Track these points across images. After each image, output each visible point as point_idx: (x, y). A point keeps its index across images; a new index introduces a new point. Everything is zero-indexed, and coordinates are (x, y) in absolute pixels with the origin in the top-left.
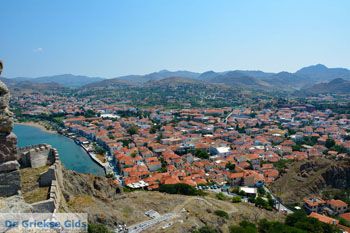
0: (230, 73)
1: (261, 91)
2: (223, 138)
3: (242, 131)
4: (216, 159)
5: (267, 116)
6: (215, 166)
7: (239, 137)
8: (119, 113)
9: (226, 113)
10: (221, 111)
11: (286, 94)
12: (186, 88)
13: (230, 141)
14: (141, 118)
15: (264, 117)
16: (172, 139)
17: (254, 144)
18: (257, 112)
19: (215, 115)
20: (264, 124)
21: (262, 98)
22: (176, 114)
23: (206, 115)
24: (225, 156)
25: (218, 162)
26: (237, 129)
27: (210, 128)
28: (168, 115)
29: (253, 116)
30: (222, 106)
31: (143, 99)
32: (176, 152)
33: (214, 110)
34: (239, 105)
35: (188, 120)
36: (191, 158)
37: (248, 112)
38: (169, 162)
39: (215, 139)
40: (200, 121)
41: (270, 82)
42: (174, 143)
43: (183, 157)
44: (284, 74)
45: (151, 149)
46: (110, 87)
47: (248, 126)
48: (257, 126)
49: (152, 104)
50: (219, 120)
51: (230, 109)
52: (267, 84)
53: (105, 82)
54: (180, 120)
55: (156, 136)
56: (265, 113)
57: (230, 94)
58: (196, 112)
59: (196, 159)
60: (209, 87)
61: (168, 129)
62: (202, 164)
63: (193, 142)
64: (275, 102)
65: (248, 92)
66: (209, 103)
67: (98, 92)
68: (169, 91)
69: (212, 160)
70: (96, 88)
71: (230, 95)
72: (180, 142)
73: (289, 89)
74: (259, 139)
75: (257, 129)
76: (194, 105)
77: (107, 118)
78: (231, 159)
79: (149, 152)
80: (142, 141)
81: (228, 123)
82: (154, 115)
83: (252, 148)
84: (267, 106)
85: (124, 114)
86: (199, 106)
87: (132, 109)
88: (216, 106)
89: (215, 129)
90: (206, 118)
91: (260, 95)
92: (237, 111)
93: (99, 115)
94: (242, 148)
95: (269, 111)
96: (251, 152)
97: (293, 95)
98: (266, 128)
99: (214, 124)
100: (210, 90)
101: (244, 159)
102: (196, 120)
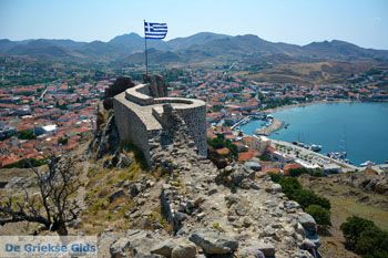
1: (74, 64)
2: (45, 117)
3: (64, 107)
4: (45, 138)
5: (86, 90)
6: (46, 144)
7: (62, 114)
9: (39, 91)
10: (32, 89)
11: (101, 65)
13: (53, 119)
15: (84, 91)
17: (80, 119)
18: (75, 87)
19: (27, 94)
20: (85, 99)
21: (77, 71)
23: (16, 95)
24: (53, 133)
25: (48, 139)
26: (57, 106)
27: (26, 108)
29: (71, 91)
30: (33, 83)
33: (23, 89)
34: (52, 80)
36: (16, 141)
37: (65, 87)
39: (36, 119)
43: (8, 141)
44: (97, 44)
47: (68, 102)
48: (78, 101)
50: (33, 98)
51: (42, 85)
56: (83, 88)
57: (39, 68)
59: (21, 141)
62: (30, 144)
63: (11, 125)
64: (92, 75)
65: (60, 65)
69: (40, 140)
73: (104, 59)
74: (83, 113)
75: (79, 104)
78: (61, 135)
81: (45, 101)
83: (79, 123)
84: (85, 80)
88: (25, 84)
89: (32, 109)
90: (16, 98)
91: (73, 67)
92: (52, 87)
94: (69, 124)
95: (87, 85)
96: (78, 127)
97: (109, 66)
98: (88, 102)
99: (29, 104)
100: (12, 65)
101: (73, 133)
102: (5, 102)
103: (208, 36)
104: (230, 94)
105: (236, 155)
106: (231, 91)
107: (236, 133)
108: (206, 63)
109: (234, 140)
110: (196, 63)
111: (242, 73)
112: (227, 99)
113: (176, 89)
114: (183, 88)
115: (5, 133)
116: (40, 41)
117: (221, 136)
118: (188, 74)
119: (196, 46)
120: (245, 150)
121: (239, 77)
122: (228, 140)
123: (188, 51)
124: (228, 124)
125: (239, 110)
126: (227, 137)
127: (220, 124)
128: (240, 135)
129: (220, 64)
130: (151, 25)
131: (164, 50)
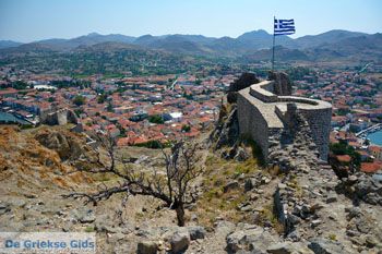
0: (170, 38)
1: (203, 57)
2: (173, 105)
3: (190, 97)
4: (171, 124)
5: (212, 82)
6: (172, 129)
7: (188, 104)
8: (54, 83)
9: (171, 81)
10: (165, 78)
11: (228, 60)
12: (124, 54)
13: (180, 107)
14: (82, 88)
15: (209, 84)
16: (124, 108)
17: (203, 109)
18: (202, 79)
19: (161, 83)
20: (210, 91)
21: (205, 64)
22: (120, 83)
24: (179, 120)
26: (185, 96)
27: (158, 96)
28: (110, 83)
29: (198, 83)
30: (166, 74)
31: (77, 67)
32: (130, 120)
33: (158, 78)
34: (182, 72)
35: (133, 88)
36: (147, 123)
37: (193, 79)
38: (127, 128)
39: (166, 106)
40: (146, 89)
41: (212, 48)
42: (127, 111)
43: (140, 123)
44: (226, 39)
45: (104, 118)
46: (32, 54)
47: (195, 93)
48: (203, 93)
49: (88, 72)
50: (165, 87)
51: (174, 76)
52: (208, 50)
53: (24, 48)
54: (125, 89)
55: (106, 105)
56: (210, 80)
57: (173, 60)
58: (140, 80)
59: (152, 125)
60: (149, 53)
61: (115, 99)
63: (145, 109)
64: (219, 69)
65: (191, 59)
66: (151, 70)
67: (19, 60)
68: (105, 58)
69: (167, 125)
70: (15, 55)
71: (172, 62)
72: (132, 110)
73: (231, 55)
74: (207, 104)
75: (203, 96)
76: (136, 73)
77: (43, 90)
78: (185, 123)
79: (104, 121)
80: (93, 111)
81: (175, 90)
82: (95, 85)
83: (202, 113)
84: (212, 73)
85: (61, 85)
86: (140, 74)
87: (68, 79)
88: (159, 74)
89: (163, 97)
90: (152, 86)
91: (202, 61)
92: (181, 79)
93: (32, 86)
94: (193, 113)
95: (214, 78)
96: (201, 117)
97: (235, 61)
98: (212, 94)
99: (161, 92)
100: (151, 57)
101: (196, 122)
102: (142, 89)
103: (341, 33)
104: (360, 98)
105: (358, 164)
106: (360, 94)
107: (361, 141)
108: (335, 63)
109: (358, 148)
110: (324, 63)
111: (376, 76)
112: (355, 103)
113: (300, 88)
114: (308, 88)
115: (140, 116)
116: (175, 36)
117: (343, 142)
118: (315, 73)
119: (326, 44)
120: (370, 161)
121: (373, 80)
122: (351, 148)
123: (316, 50)
124: (354, 129)
125: (368, 116)
126: (350, 144)
127: (344, 129)
128: (366, 143)
129: (352, 65)
130: (281, 21)
131: (291, 48)
